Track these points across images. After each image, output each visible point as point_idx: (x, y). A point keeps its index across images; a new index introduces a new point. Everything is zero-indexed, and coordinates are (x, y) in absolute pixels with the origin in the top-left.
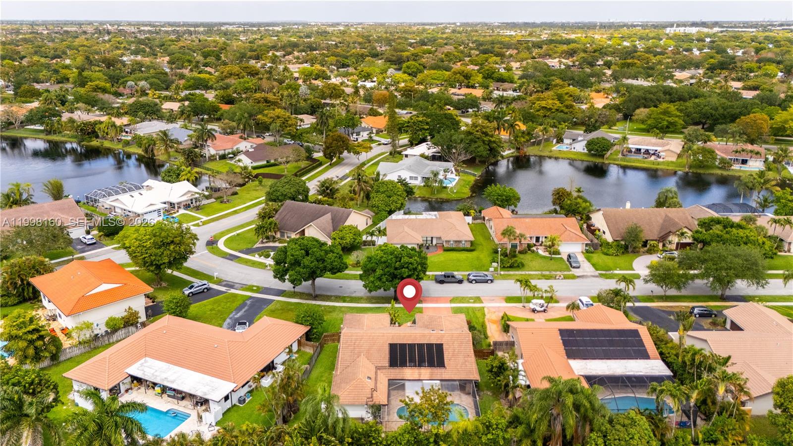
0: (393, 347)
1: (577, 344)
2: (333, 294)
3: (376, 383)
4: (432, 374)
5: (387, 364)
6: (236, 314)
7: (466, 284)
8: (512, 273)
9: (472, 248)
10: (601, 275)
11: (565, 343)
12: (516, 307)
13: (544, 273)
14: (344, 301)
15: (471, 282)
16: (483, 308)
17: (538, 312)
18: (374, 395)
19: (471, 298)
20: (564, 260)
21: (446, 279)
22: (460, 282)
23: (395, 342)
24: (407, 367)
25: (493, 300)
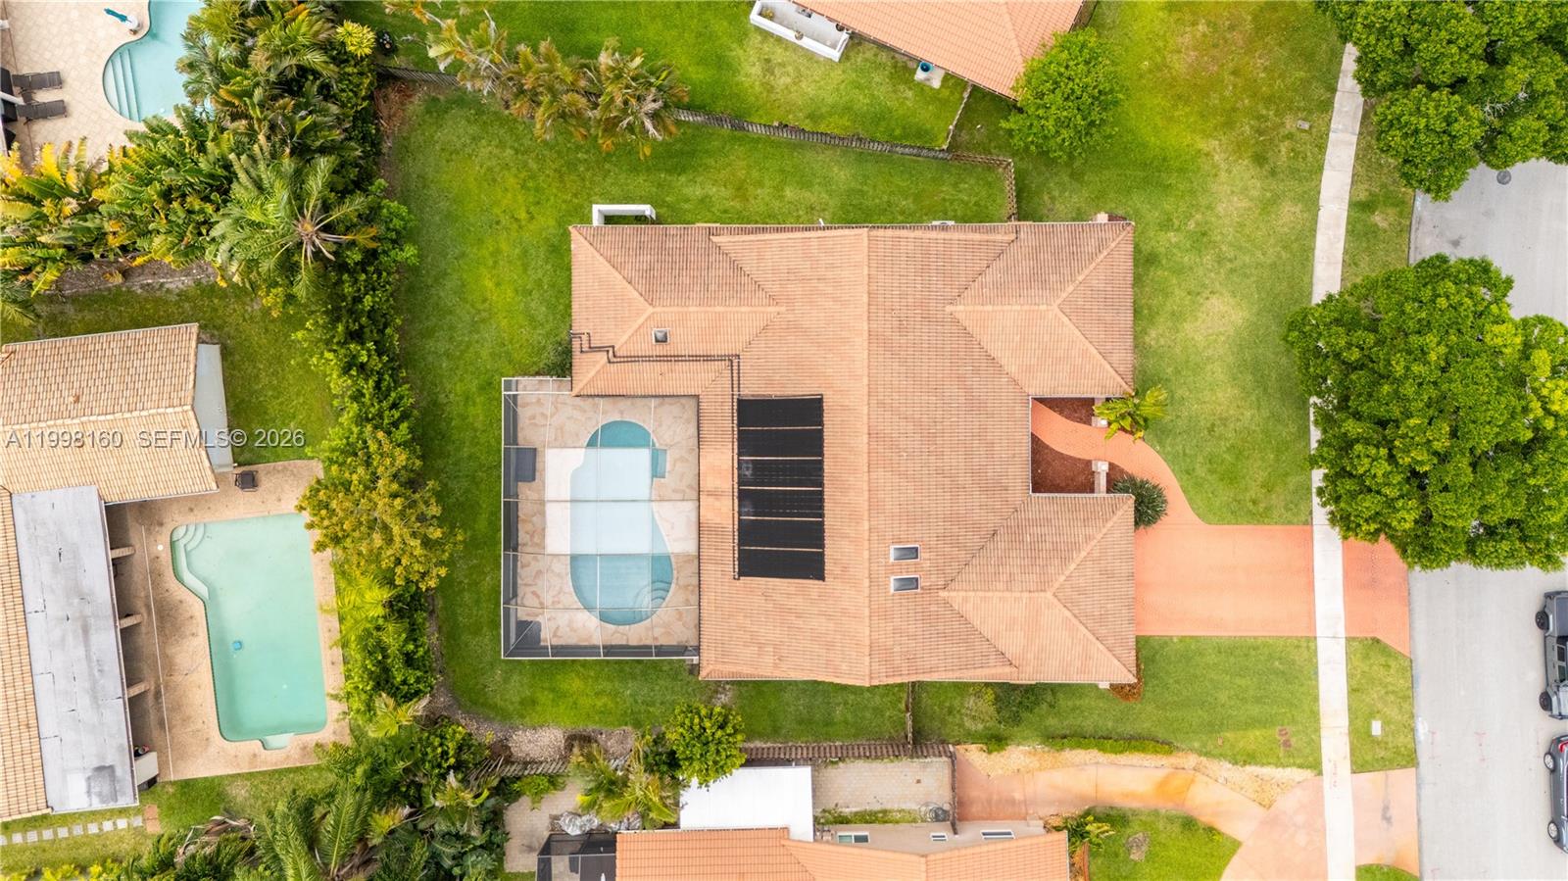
0: (810, 410)
3: (648, 359)
4: (717, 530)
5: (752, 388)
7: (1532, 724)
15: (1554, 749)
16: (1316, 766)
19: (1402, 727)
22: (1547, 701)
23: (827, 418)
24: (739, 454)
25: (1387, 819)
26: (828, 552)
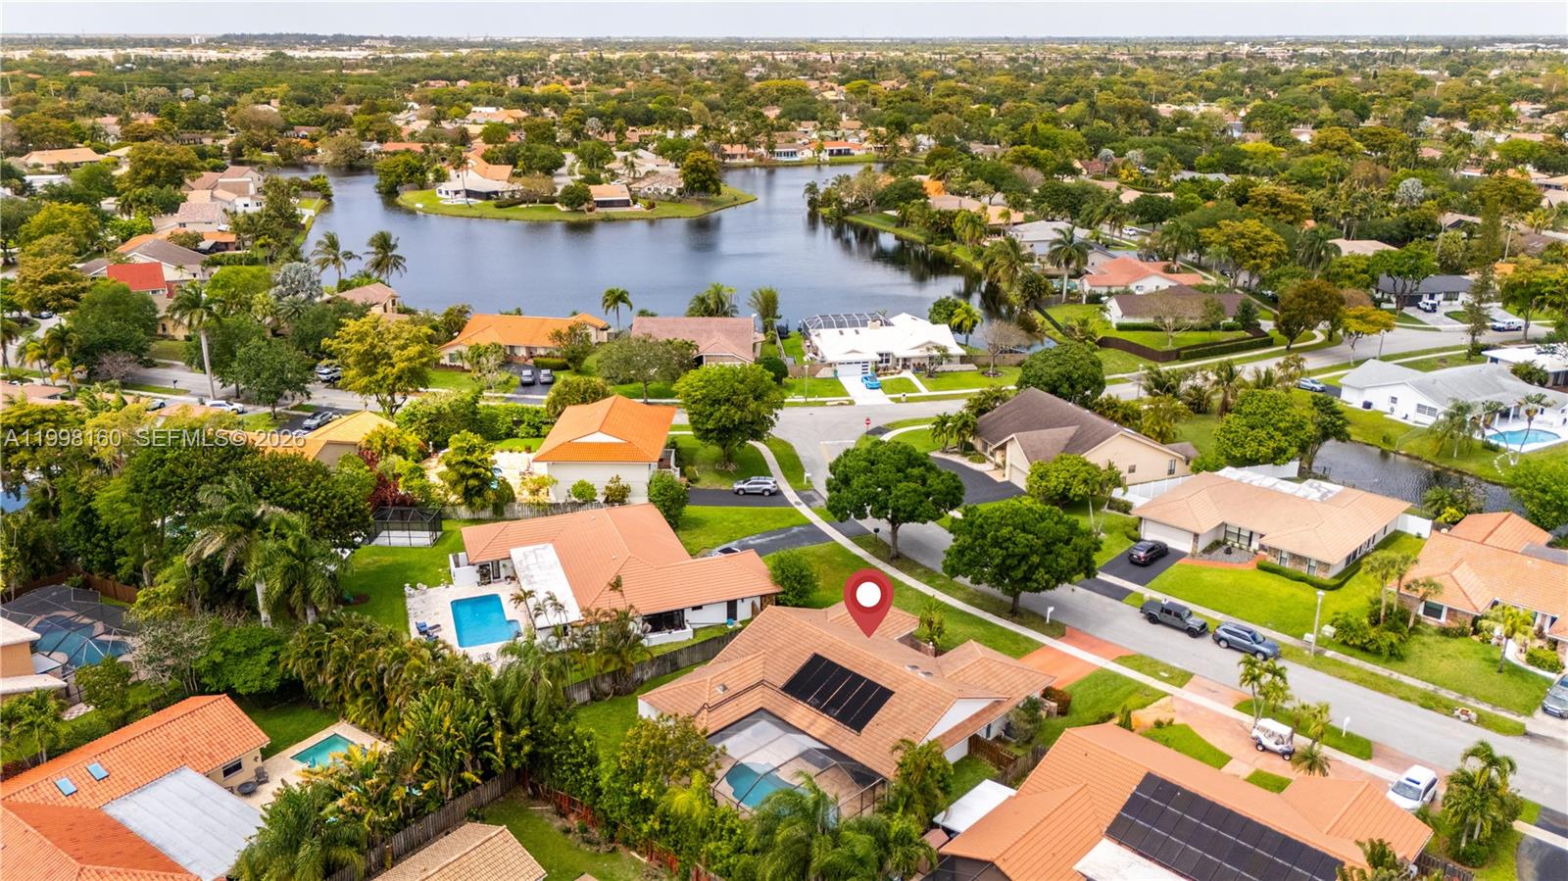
0: (815, 662)
1: (1158, 817)
3: (726, 701)
4: (827, 730)
5: (782, 681)
6: (754, 540)
7: (1206, 644)
8: (1354, 661)
9: (1330, 582)
11: (1134, 805)
12: (1241, 723)
13: (1442, 692)
15: (1218, 643)
16: (1165, 695)
19: (1171, 669)
21: (1164, 617)
22: (1194, 633)
23: (825, 656)
24: (805, 702)
25: (1215, 692)
26: (883, 684)
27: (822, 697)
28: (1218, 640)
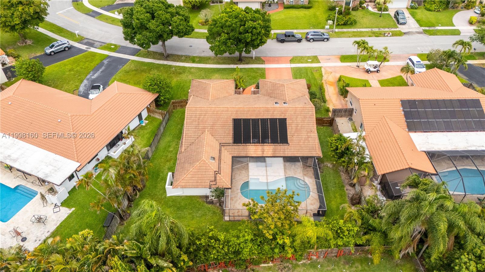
0: (237, 122)
1: (418, 115)
2: (183, 54)
3: (220, 164)
4: (274, 151)
5: (230, 139)
6: (93, 75)
7: (304, 43)
8: (345, 30)
9: (309, 5)
10: (425, 32)
11: (407, 115)
12: (350, 66)
13: (374, 30)
14: (194, 62)
15: (309, 41)
16: (321, 67)
17: (371, 72)
18: (218, 178)
19: (309, 57)
20: (391, 17)
21: (287, 39)
22: (299, 41)
23: (239, 118)
24: (250, 143)
25: (329, 59)
26: (278, 117)
27: (256, 136)
28: (308, 40)
